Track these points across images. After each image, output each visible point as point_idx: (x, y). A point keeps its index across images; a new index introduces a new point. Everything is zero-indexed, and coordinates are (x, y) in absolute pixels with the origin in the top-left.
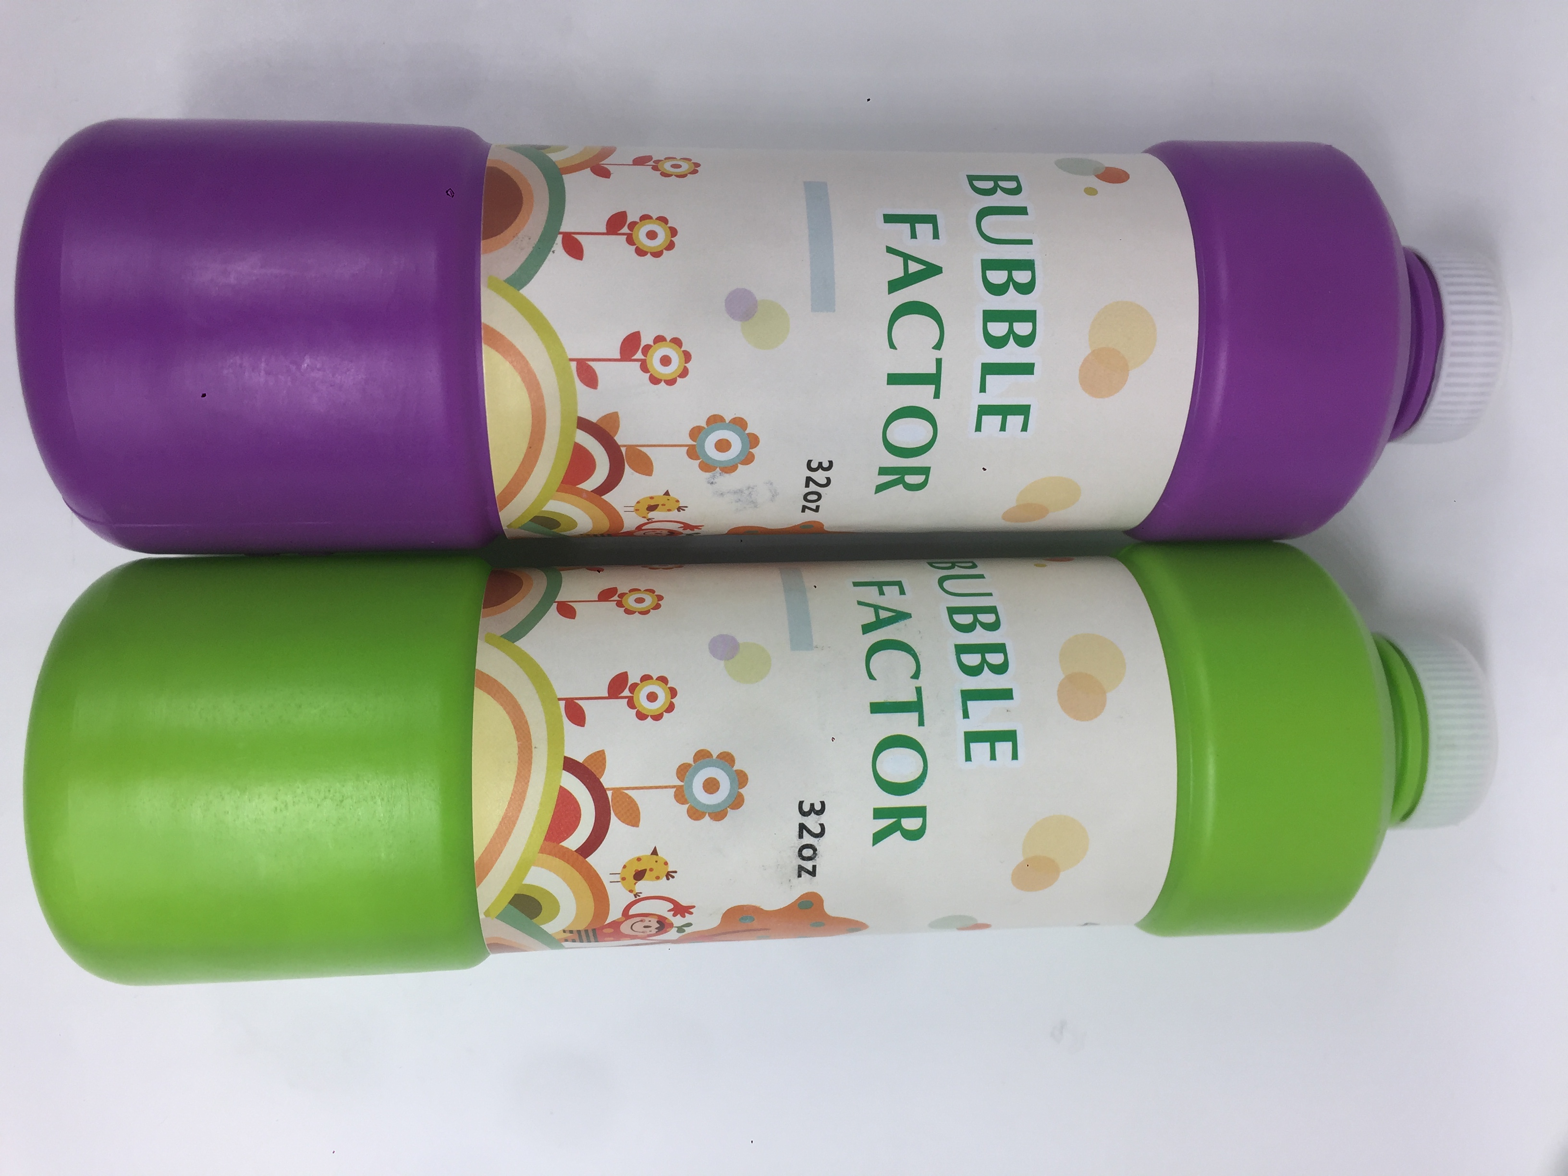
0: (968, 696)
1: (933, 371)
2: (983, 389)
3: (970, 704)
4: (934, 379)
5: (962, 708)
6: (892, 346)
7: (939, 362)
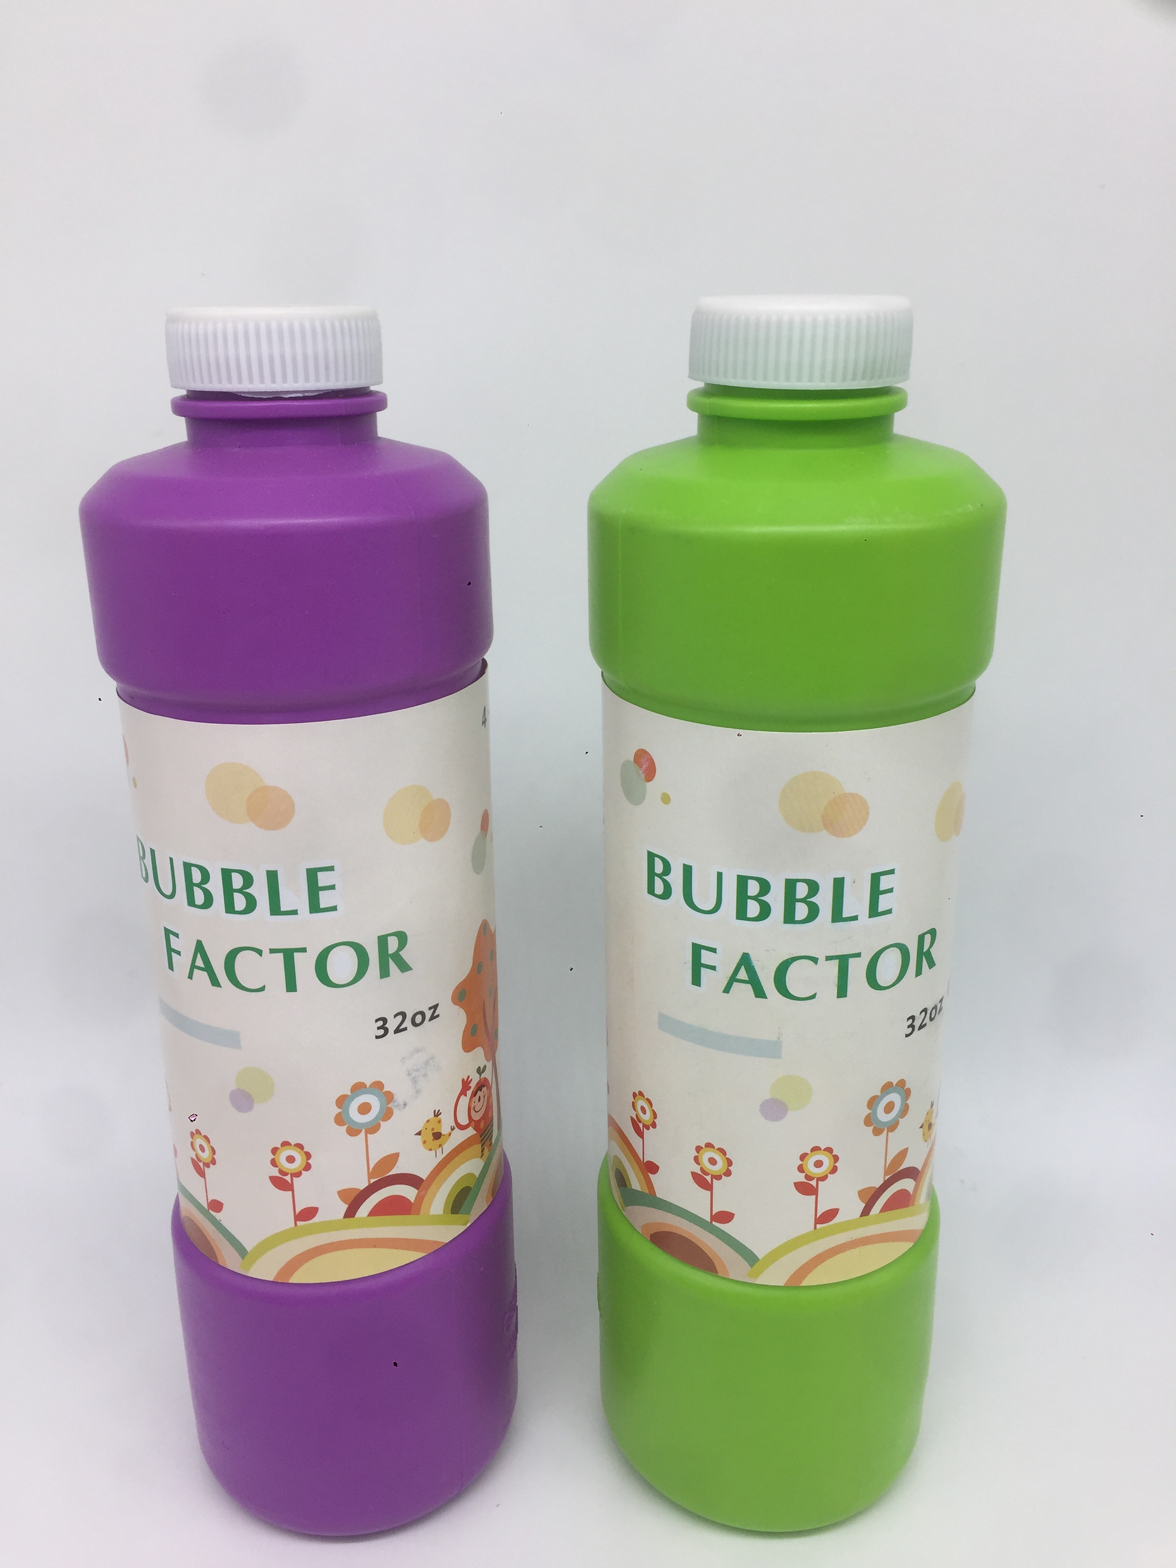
0: (837, 916)
1: (280, 956)
2: (294, 912)
3: (845, 914)
4: (289, 955)
5: (849, 922)
6: (262, 989)
7: (272, 951)
